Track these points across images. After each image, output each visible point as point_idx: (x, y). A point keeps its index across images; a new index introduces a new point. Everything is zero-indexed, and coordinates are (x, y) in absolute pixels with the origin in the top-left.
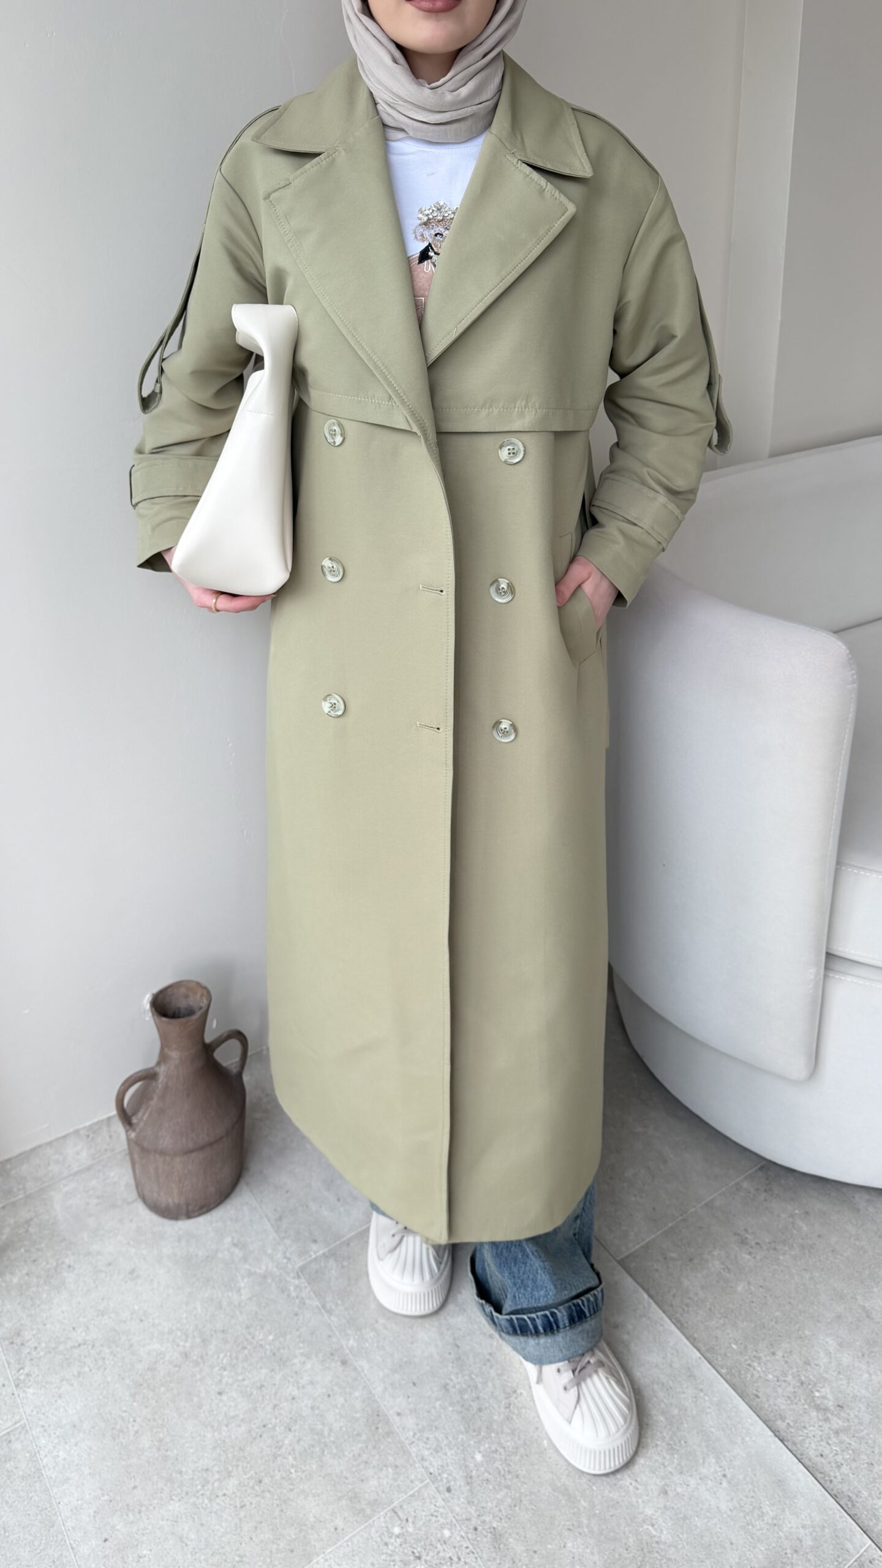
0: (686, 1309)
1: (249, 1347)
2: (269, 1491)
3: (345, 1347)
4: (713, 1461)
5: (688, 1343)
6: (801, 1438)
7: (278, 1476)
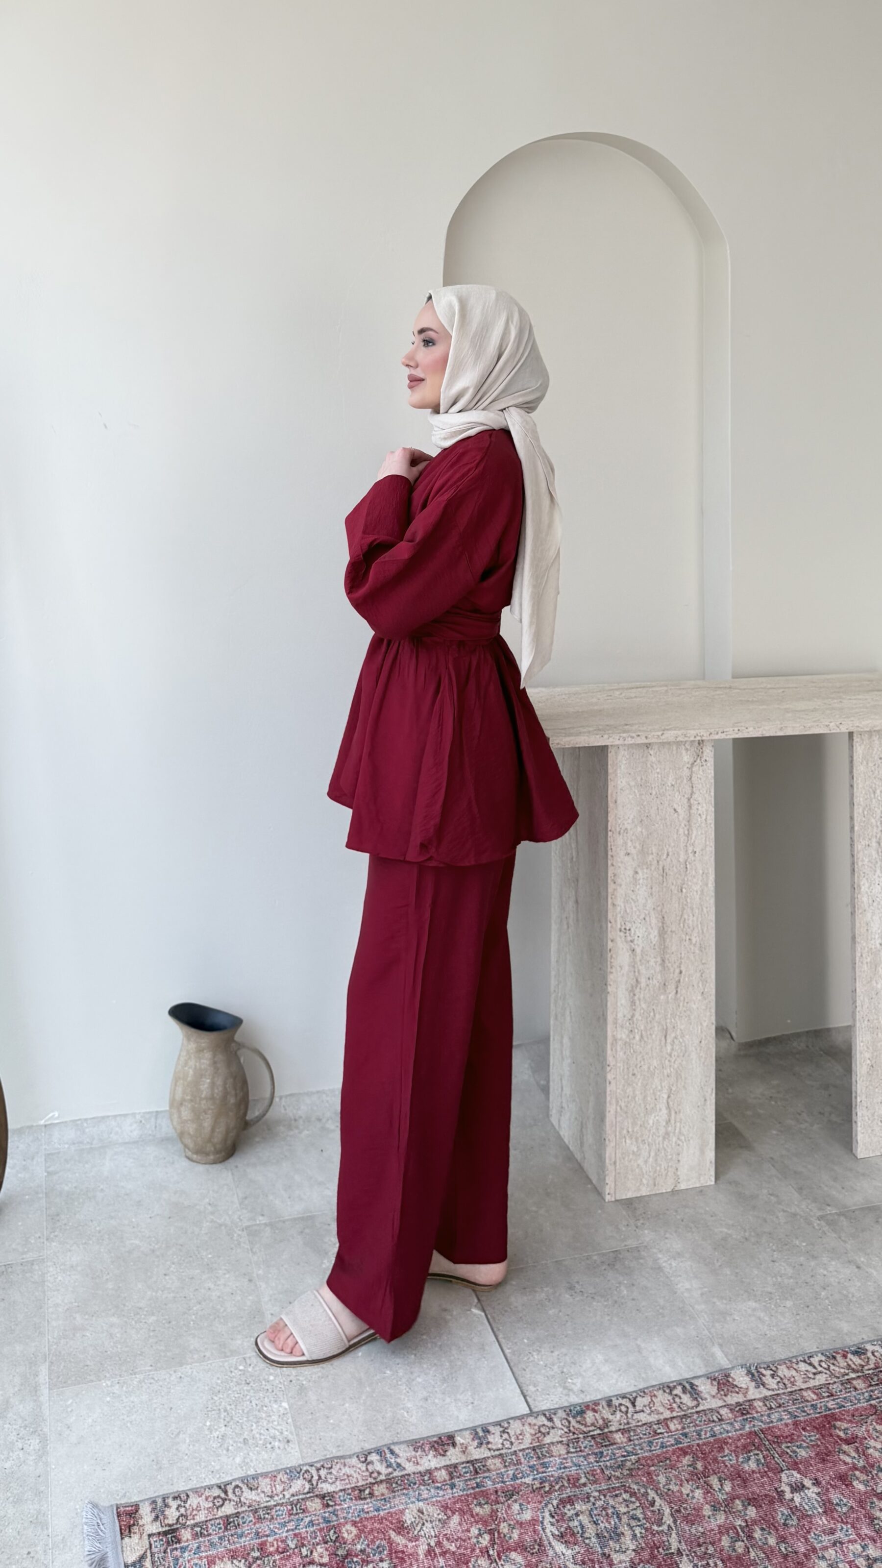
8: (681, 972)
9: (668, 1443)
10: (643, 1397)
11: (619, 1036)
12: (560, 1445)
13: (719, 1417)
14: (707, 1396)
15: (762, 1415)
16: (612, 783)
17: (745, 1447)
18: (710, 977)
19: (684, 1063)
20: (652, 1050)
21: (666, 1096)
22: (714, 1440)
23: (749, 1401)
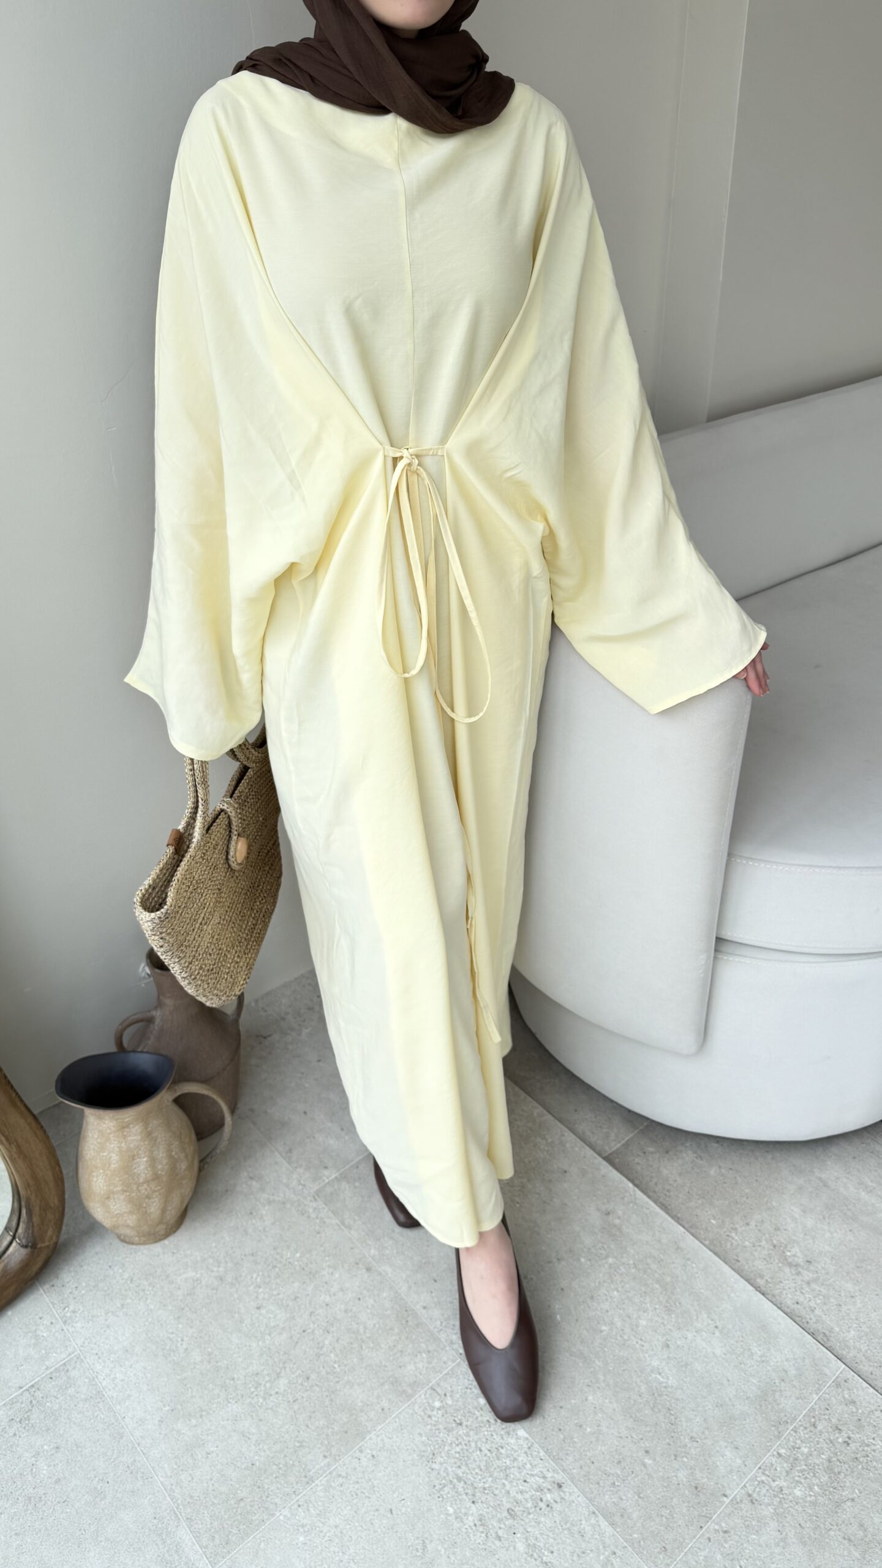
0: (668, 1194)
1: (278, 1265)
2: (317, 1385)
3: (367, 1255)
4: (705, 1316)
5: (672, 1221)
6: (779, 1291)
7: (323, 1372)
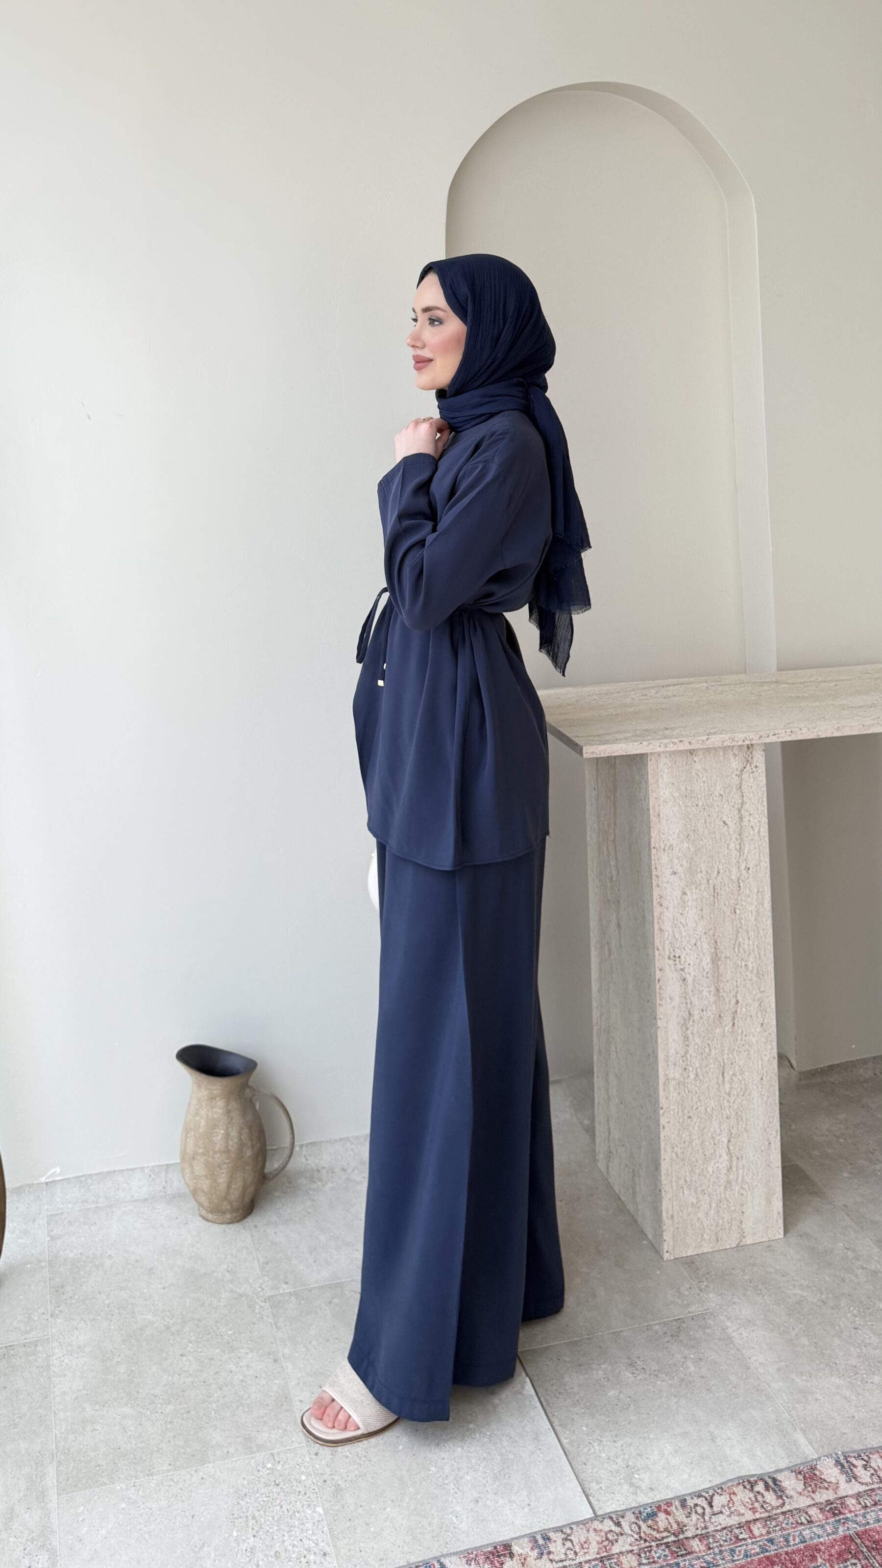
8: (737, 1002)
9: (753, 1552)
10: (721, 1494)
11: (671, 1076)
12: (630, 1555)
13: (808, 1518)
14: (792, 1493)
15: (856, 1515)
16: (654, 794)
17: (840, 1554)
18: (770, 1006)
19: (744, 1102)
20: (708, 1090)
21: (726, 1141)
22: (805, 1547)
23: (840, 1498)
